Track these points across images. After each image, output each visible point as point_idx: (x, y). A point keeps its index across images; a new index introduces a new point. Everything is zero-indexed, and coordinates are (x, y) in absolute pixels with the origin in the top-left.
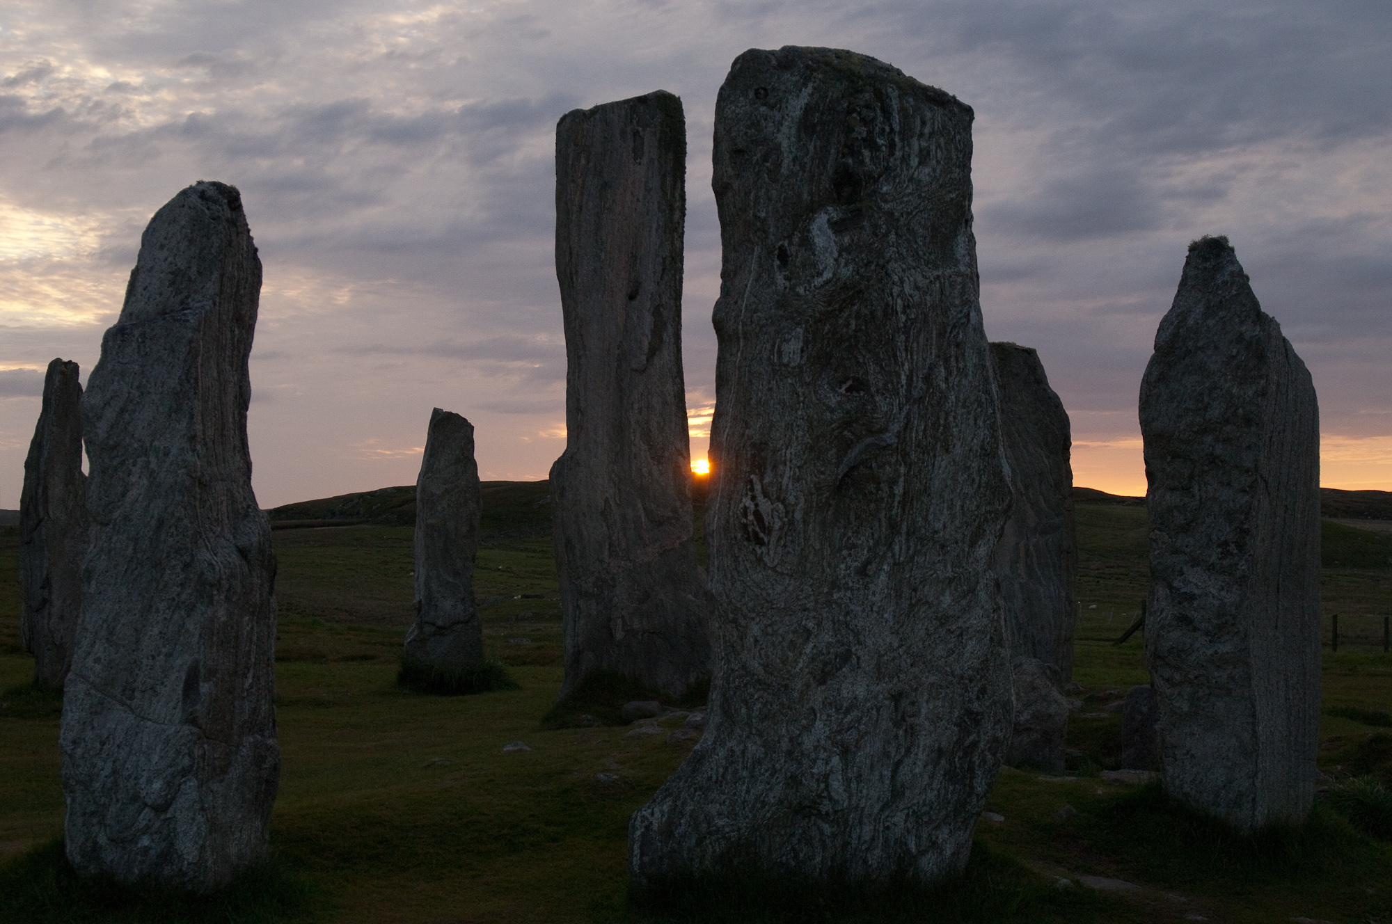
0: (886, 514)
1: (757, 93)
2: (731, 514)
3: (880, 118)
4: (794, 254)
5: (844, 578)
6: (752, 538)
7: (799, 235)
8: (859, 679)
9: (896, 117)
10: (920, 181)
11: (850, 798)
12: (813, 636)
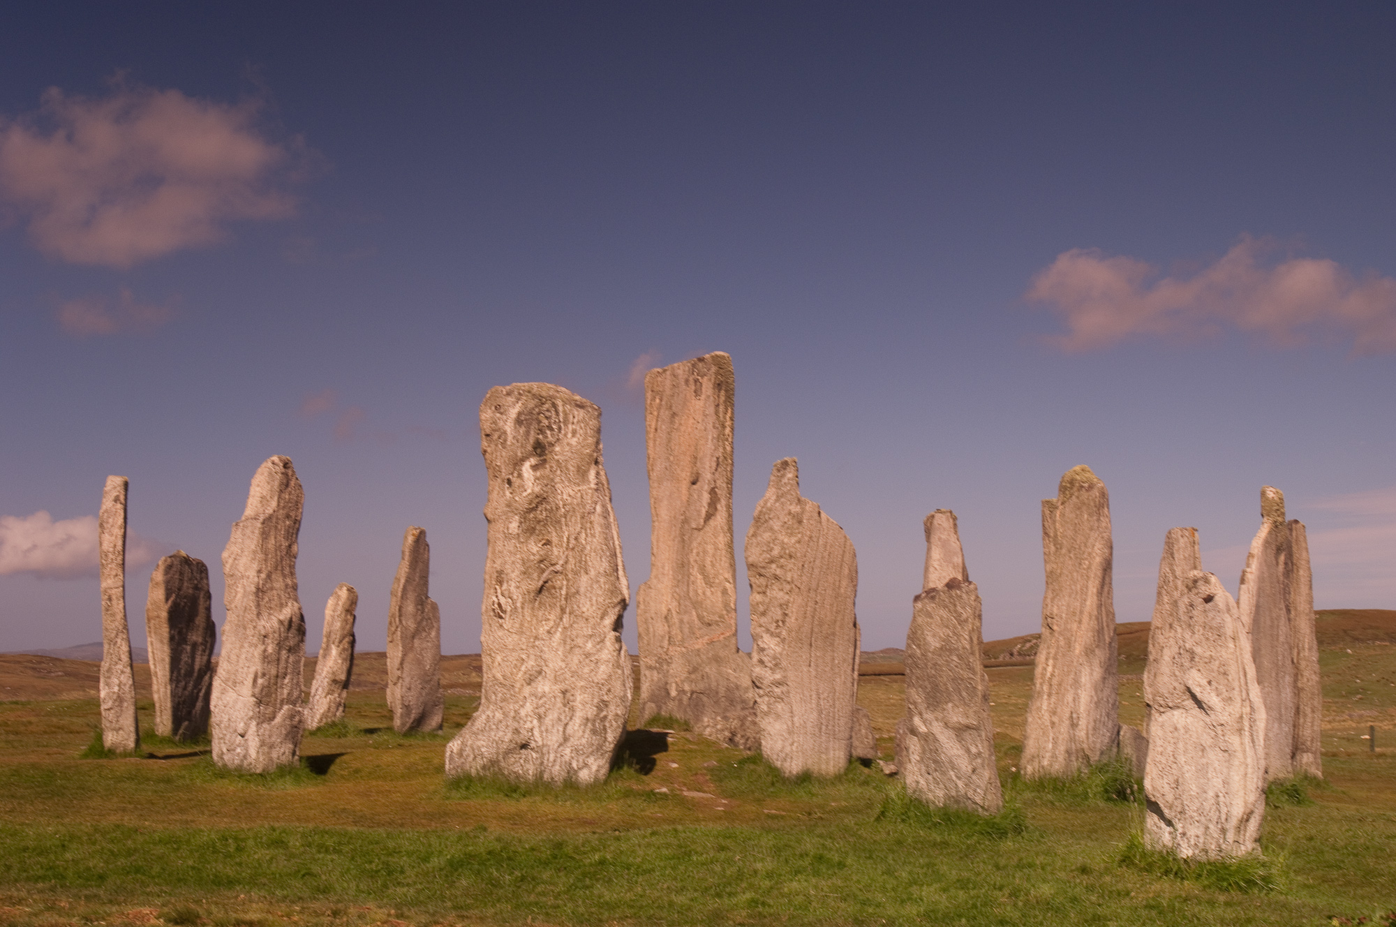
0: (560, 604)
1: (495, 407)
4: (515, 481)
5: (541, 634)
6: (497, 615)
7: (517, 472)
8: (546, 683)
12: (525, 662)
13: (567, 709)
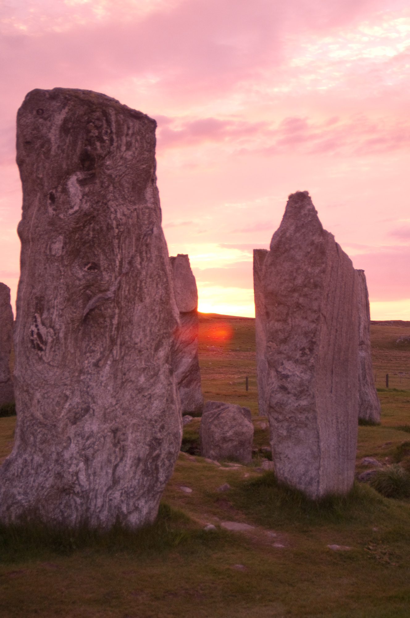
0: (109, 335)
1: (38, 111)
2: (25, 334)
3: (105, 126)
4: (59, 197)
5: (87, 368)
6: (36, 347)
7: (61, 187)
8: (94, 421)
9: (114, 125)
10: (126, 159)
11: (90, 484)
12: (69, 399)
13: (117, 450)
